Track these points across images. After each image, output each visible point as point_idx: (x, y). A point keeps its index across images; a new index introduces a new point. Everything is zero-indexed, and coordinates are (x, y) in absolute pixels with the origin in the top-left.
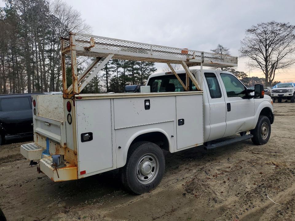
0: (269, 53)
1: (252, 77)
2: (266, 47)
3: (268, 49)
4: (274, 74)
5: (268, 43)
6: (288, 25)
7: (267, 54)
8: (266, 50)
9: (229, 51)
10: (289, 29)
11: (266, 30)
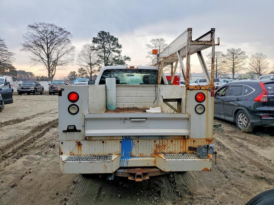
0: (50, 50)
1: (19, 70)
2: (47, 45)
3: (49, 47)
4: (55, 70)
5: (48, 41)
6: (64, 30)
7: (49, 51)
8: (48, 48)
9: (4, 41)
10: (65, 34)
11: (46, 29)
